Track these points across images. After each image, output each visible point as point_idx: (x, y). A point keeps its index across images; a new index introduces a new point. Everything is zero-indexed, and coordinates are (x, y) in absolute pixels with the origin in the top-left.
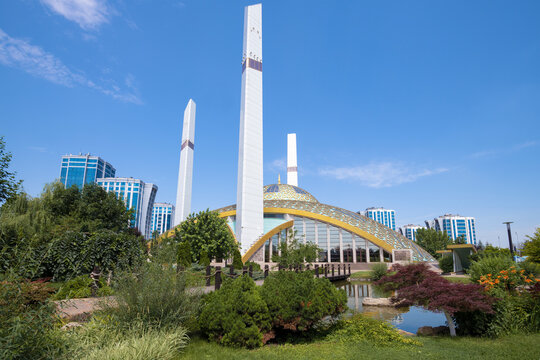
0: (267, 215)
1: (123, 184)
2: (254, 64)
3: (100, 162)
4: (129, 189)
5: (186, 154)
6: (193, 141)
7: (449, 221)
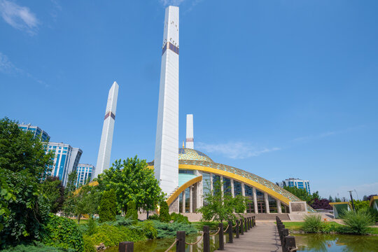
0: (181, 171)
1: (55, 147)
2: (172, 47)
3: (38, 130)
4: (60, 151)
5: (108, 123)
6: (114, 113)
7: (293, 183)
